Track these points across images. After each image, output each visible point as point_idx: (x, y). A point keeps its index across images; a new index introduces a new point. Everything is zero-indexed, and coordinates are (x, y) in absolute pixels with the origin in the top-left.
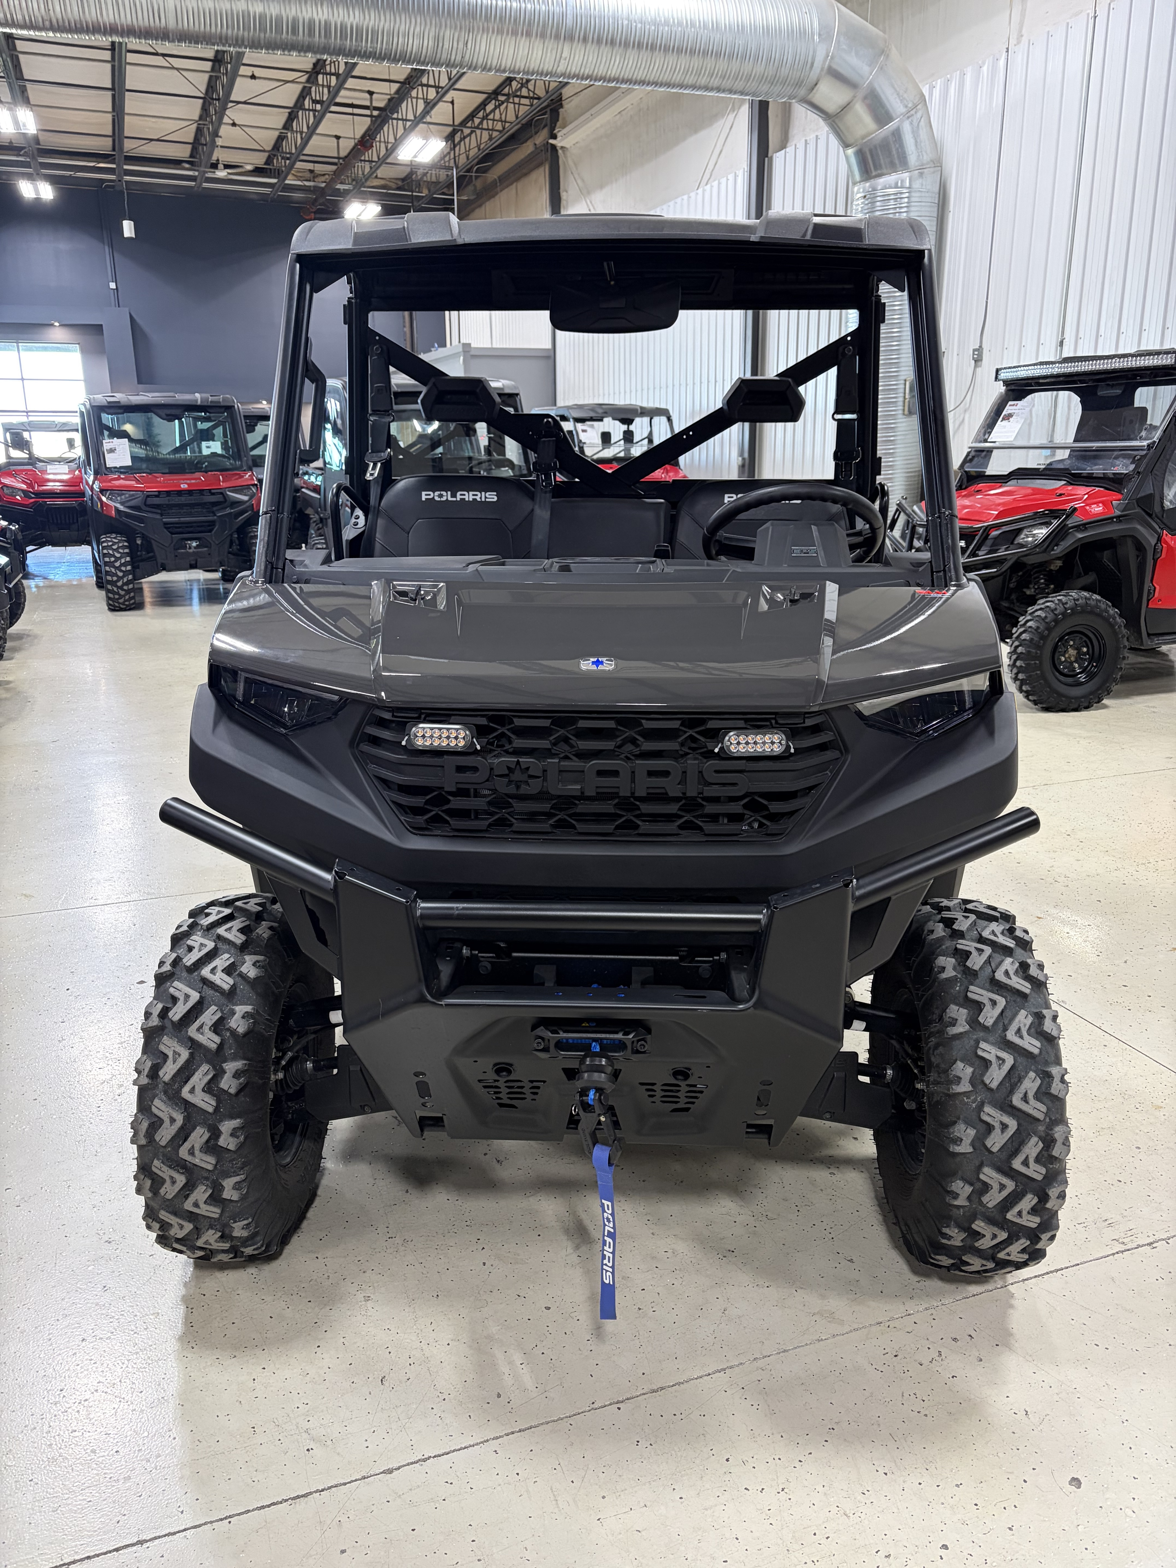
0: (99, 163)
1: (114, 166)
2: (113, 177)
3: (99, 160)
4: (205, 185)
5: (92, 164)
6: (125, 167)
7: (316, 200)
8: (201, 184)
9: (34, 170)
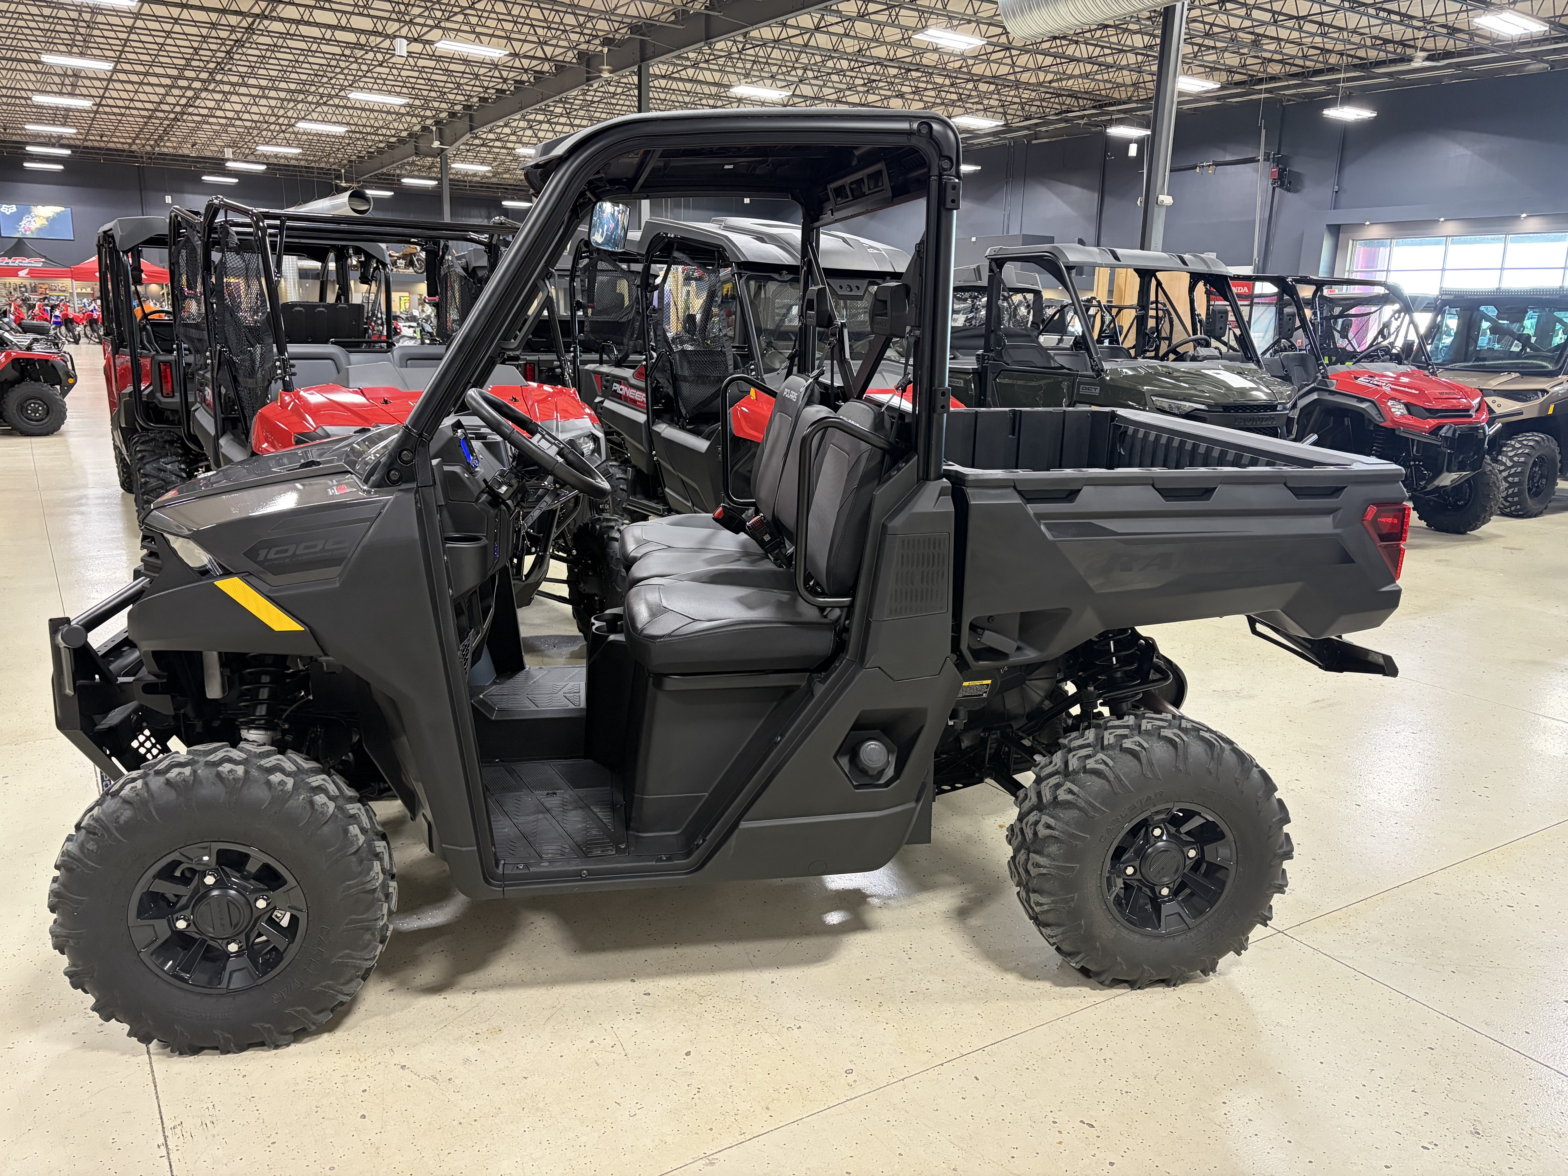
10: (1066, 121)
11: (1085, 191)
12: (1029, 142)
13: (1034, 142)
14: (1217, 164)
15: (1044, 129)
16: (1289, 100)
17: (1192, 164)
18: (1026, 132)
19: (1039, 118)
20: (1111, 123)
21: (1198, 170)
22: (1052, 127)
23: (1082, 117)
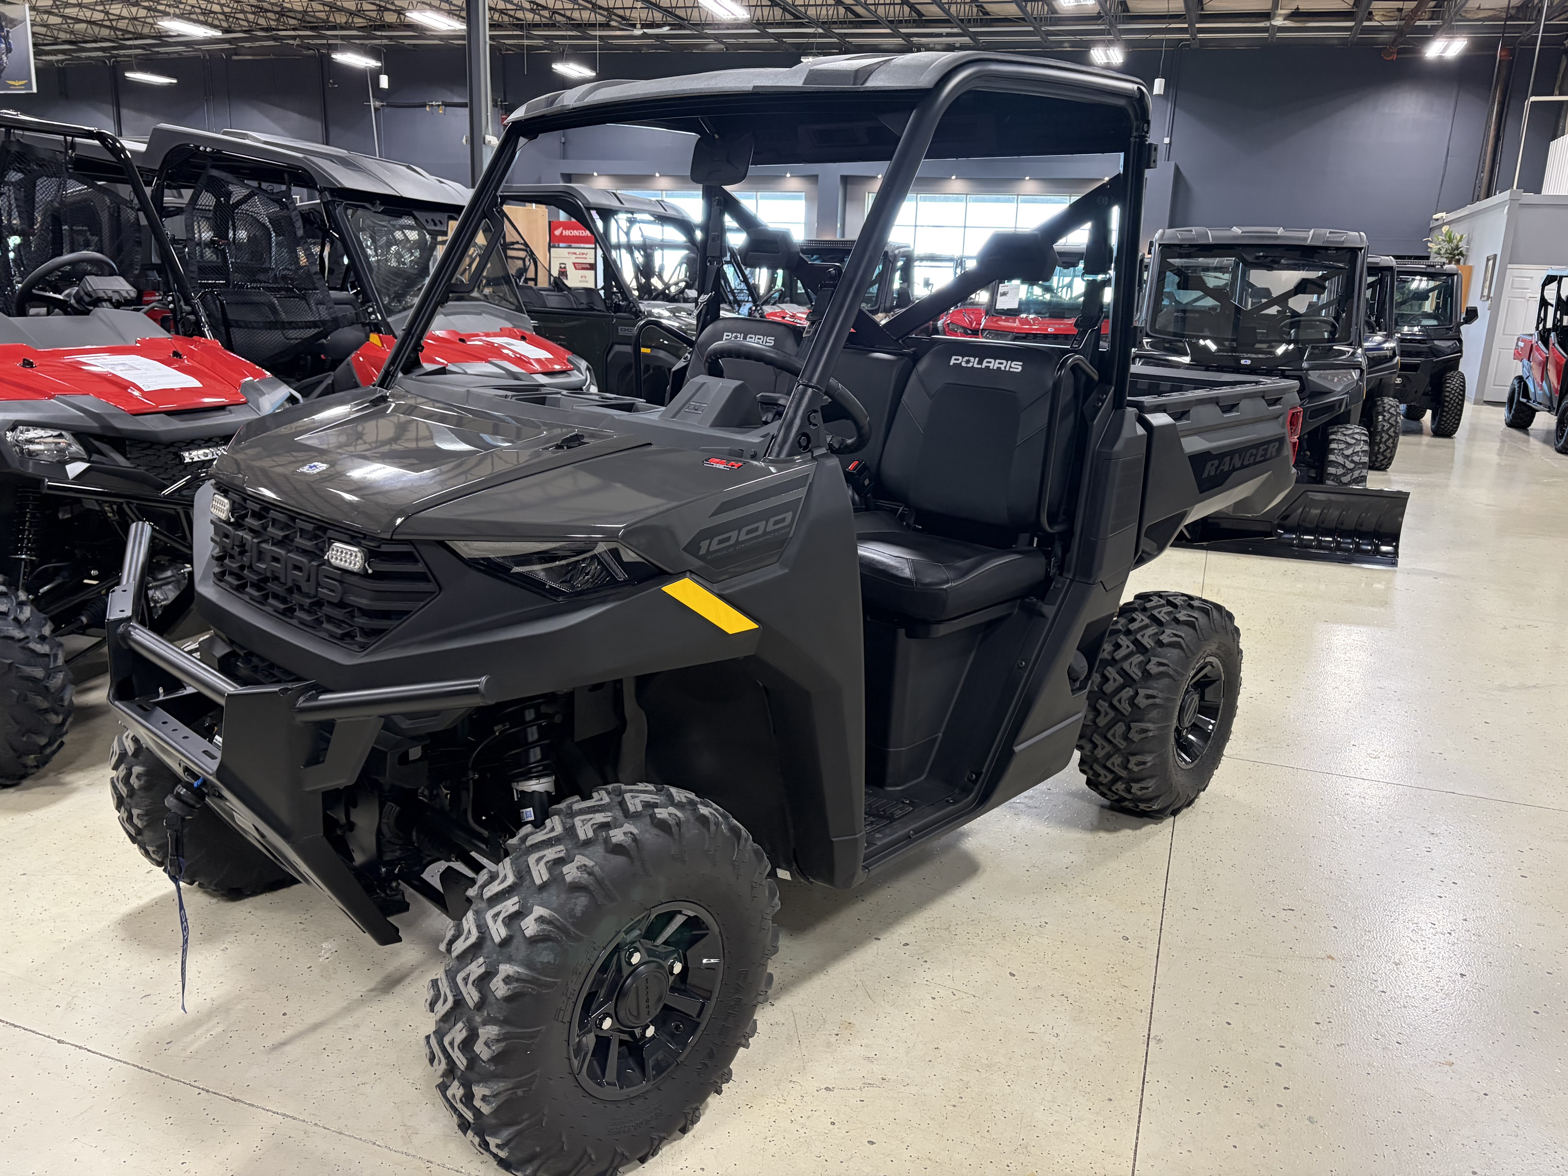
0: (1170, 24)
1: (1186, 26)
2: (1187, 36)
3: (1171, 21)
4: (1279, 35)
5: (1164, 26)
6: (1197, 26)
7: (1395, 40)
8: (1275, 35)
9: (1115, 36)
10: (275, 38)
11: (305, 119)
12: (229, 57)
13: (235, 58)
14: (446, 105)
15: (247, 45)
16: (507, 50)
17: (421, 101)
18: (227, 46)
19: (245, 32)
20: (335, 48)
21: (428, 109)
22: (257, 44)
23: (294, 38)
